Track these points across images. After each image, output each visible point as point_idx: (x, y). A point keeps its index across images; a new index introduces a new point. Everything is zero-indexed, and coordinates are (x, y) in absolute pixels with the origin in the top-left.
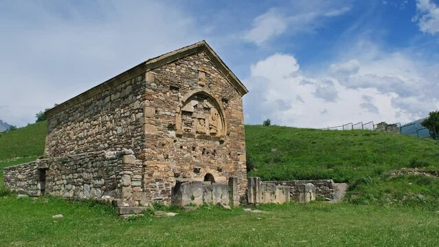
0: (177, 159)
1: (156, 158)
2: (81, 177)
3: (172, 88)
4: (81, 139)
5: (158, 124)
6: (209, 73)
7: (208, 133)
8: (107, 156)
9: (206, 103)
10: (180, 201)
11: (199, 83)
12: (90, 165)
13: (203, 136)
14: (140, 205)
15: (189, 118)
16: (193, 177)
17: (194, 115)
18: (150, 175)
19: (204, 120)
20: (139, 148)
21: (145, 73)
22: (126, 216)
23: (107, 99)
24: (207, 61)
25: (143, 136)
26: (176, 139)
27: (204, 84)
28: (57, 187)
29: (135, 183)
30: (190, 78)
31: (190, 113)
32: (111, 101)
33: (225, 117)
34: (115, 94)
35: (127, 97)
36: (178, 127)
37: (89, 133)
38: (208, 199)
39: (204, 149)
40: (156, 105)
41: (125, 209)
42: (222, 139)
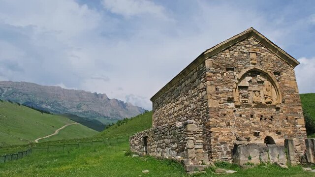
0: (238, 126)
1: (219, 126)
2: (164, 142)
3: (228, 69)
4: (171, 115)
5: (219, 99)
6: (259, 52)
7: (264, 102)
8: (178, 126)
9: (259, 78)
10: (238, 161)
11: (251, 62)
12: (168, 133)
13: (259, 105)
14: (203, 164)
15: (245, 92)
16: (253, 139)
17: (250, 88)
18: (216, 139)
19: (259, 92)
20: (205, 118)
21: (205, 61)
22: (191, 173)
23: (183, 85)
24: (257, 43)
25: (207, 109)
26: (235, 109)
27: (256, 62)
28: (152, 150)
29: (197, 146)
30: (243, 59)
31: (246, 88)
32: (185, 85)
33: (278, 88)
34: (187, 80)
35: (195, 81)
36: (236, 99)
37: (175, 110)
38: (264, 158)
39: (262, 116)
40: (216, 84)
41: (191, 167)
42: (277, 106)
